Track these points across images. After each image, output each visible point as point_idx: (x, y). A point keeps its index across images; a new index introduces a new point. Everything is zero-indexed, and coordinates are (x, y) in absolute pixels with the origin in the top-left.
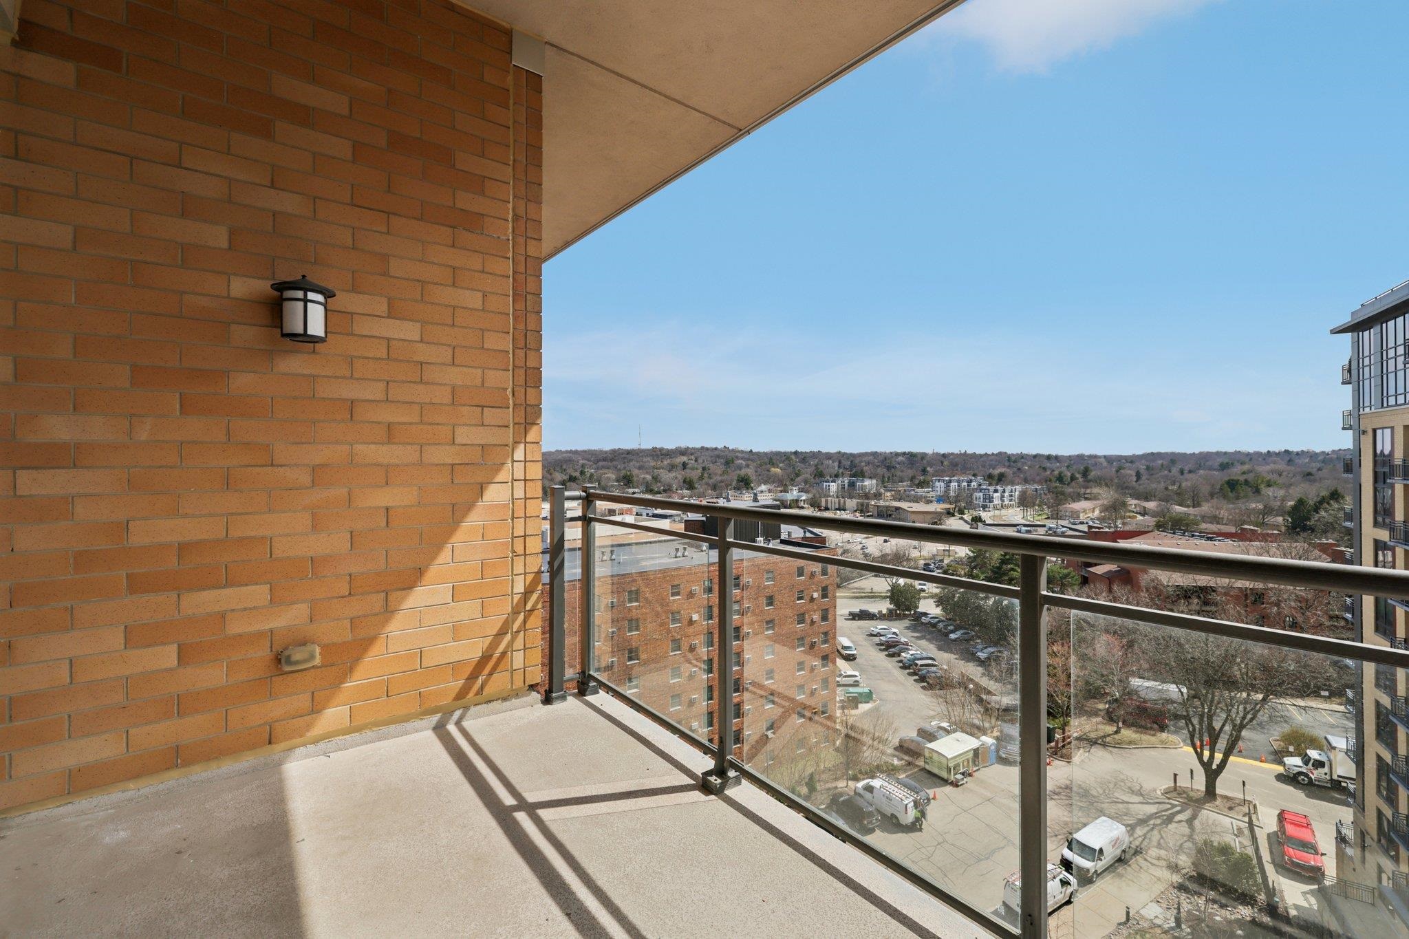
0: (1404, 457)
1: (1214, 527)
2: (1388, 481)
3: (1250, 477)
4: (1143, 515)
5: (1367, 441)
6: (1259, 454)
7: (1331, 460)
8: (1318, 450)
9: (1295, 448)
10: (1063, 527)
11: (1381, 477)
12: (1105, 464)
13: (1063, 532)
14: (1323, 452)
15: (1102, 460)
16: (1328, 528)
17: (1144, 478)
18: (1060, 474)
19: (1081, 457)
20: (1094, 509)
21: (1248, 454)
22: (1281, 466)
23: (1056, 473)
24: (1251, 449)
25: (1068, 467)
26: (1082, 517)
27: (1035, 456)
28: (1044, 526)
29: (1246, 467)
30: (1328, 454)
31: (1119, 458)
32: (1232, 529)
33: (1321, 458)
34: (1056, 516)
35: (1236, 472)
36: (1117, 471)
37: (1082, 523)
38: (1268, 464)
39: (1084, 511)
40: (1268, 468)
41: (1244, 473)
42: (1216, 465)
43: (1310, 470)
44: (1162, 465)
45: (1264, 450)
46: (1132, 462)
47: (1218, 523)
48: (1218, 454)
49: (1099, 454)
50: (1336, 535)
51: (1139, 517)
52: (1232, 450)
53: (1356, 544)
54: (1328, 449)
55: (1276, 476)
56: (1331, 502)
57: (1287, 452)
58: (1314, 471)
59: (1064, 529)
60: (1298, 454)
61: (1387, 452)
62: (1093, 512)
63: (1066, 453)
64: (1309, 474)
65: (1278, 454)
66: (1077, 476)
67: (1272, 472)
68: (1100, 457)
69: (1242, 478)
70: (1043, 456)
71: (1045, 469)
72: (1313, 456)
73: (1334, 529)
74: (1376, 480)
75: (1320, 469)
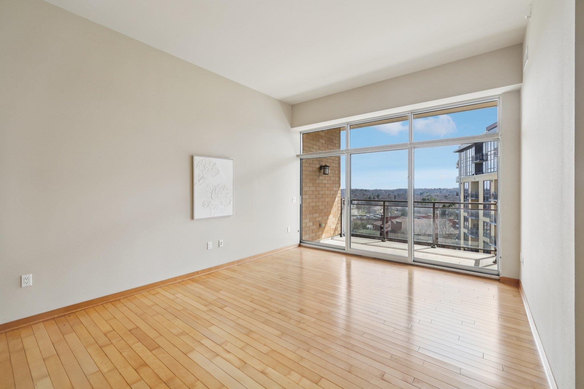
0: (471, 191)
1: (419, 215)
2: (467, 198)
3: (429, 197)
4: (397, 211)
5: (462, 186)
6: (431, 189)
7: (452, 192)
8: (449, 188)
9: (442, 188)
10: (372, 216)
11: (465, 198)
12: (384, 193)
13: (372, 218)
14: (450, 189)
15: (383, 191)
16: (451, 214)
17: (397, 198)
18: (370, 196)
19: (376, 190)
20: (381, 209)
21: (428, 190)
22: (438, 194)
23: (368, 196)
24: (429, 188)
25: (372, 194)
26: (377, 212)
27: (361, 190)
28: (366, 216)
29: (428, 194)
30: (451, 190)
31: (389, 191)
32: (424, 215)
33: (449, 191)
34: (369, 212)
35: (425, 196)
36: (388, 196)
37: (377, 214)
38: (434, 193)
39: (378, 210)
40: (434, 194)
41: (427, 196)
42: (419, 193)
43: (446, 195)
44: (402, 193)
45: (433, 188)
46: (393, 192)
47: (420, 213)
48: (419, 189)
49: (382, 189)
50: (453, 216)
51: (396, 212)
52: (423, 188)
53: (459, 219)
54: (451, 188)
55: (436, 197)
56: (452, 205)
57: (440, 189)
58: (447, 195)
59: (372, 217)
60: (443, 189)
61: (467, 189)
62: (381, 210)
63: (372, 189)
64: (446, 196)
65: (437, 190)
66: (376, 197)
67: (435, 196)
68: (382, 190)
69: (427, 198)
70: (364, 190)
71: (364, 195)
72: (447, 190)
73: (453, 214)
74: (464, 198)
75: (449, 195)
